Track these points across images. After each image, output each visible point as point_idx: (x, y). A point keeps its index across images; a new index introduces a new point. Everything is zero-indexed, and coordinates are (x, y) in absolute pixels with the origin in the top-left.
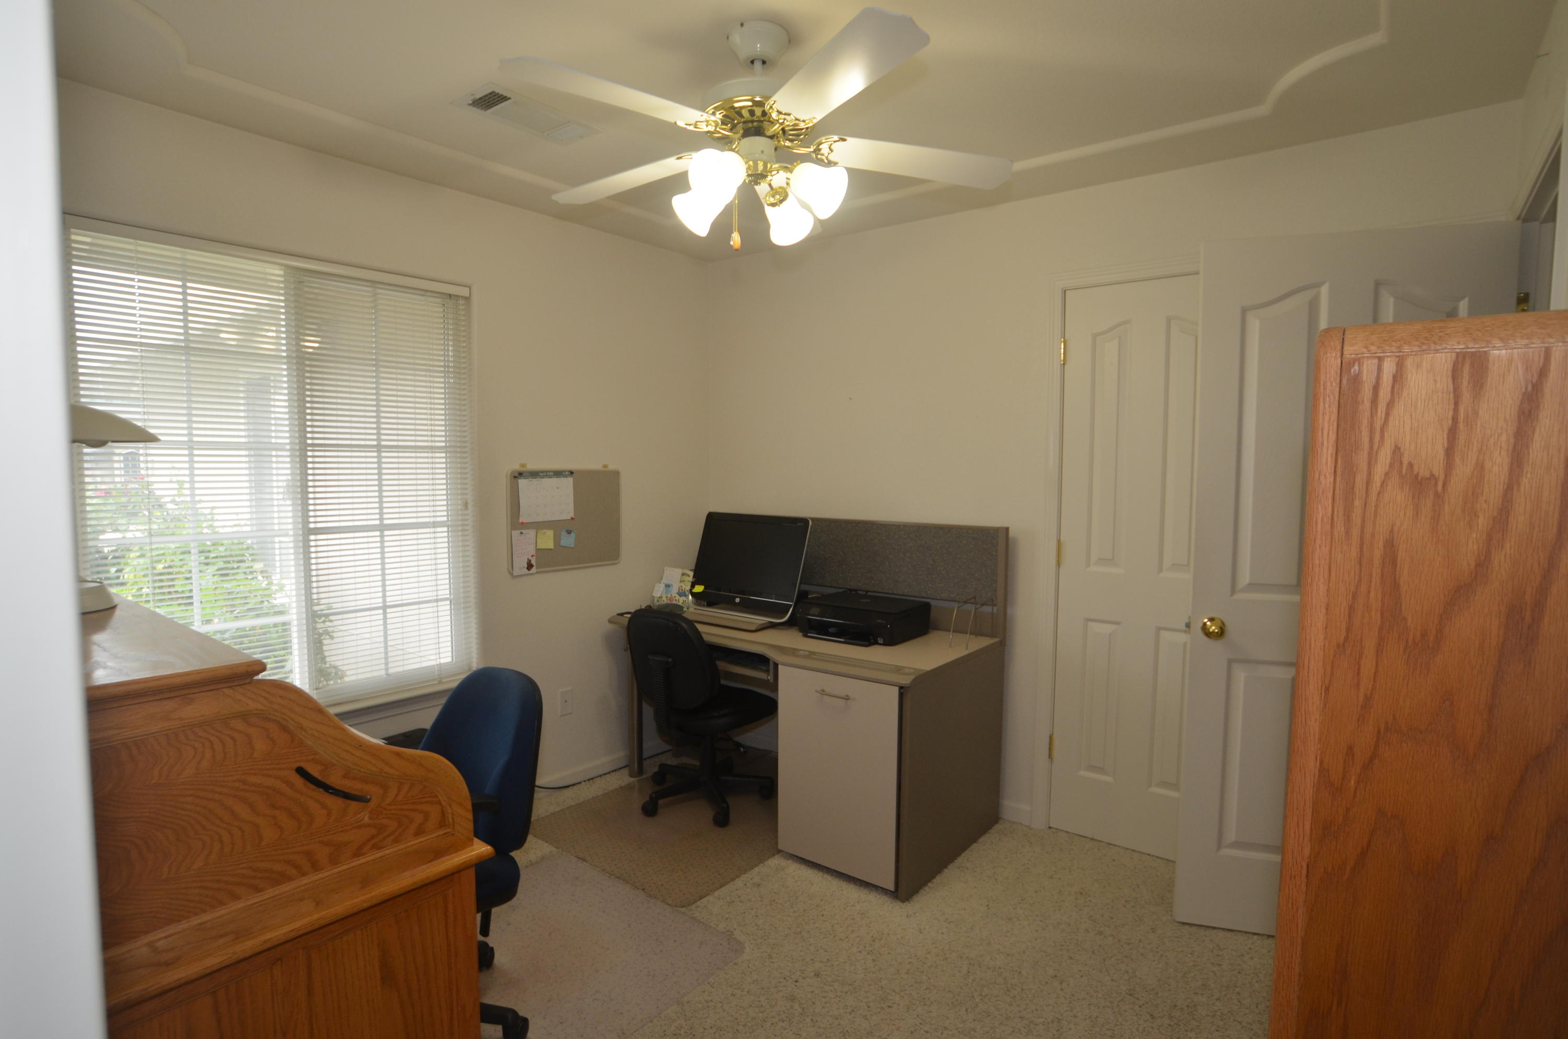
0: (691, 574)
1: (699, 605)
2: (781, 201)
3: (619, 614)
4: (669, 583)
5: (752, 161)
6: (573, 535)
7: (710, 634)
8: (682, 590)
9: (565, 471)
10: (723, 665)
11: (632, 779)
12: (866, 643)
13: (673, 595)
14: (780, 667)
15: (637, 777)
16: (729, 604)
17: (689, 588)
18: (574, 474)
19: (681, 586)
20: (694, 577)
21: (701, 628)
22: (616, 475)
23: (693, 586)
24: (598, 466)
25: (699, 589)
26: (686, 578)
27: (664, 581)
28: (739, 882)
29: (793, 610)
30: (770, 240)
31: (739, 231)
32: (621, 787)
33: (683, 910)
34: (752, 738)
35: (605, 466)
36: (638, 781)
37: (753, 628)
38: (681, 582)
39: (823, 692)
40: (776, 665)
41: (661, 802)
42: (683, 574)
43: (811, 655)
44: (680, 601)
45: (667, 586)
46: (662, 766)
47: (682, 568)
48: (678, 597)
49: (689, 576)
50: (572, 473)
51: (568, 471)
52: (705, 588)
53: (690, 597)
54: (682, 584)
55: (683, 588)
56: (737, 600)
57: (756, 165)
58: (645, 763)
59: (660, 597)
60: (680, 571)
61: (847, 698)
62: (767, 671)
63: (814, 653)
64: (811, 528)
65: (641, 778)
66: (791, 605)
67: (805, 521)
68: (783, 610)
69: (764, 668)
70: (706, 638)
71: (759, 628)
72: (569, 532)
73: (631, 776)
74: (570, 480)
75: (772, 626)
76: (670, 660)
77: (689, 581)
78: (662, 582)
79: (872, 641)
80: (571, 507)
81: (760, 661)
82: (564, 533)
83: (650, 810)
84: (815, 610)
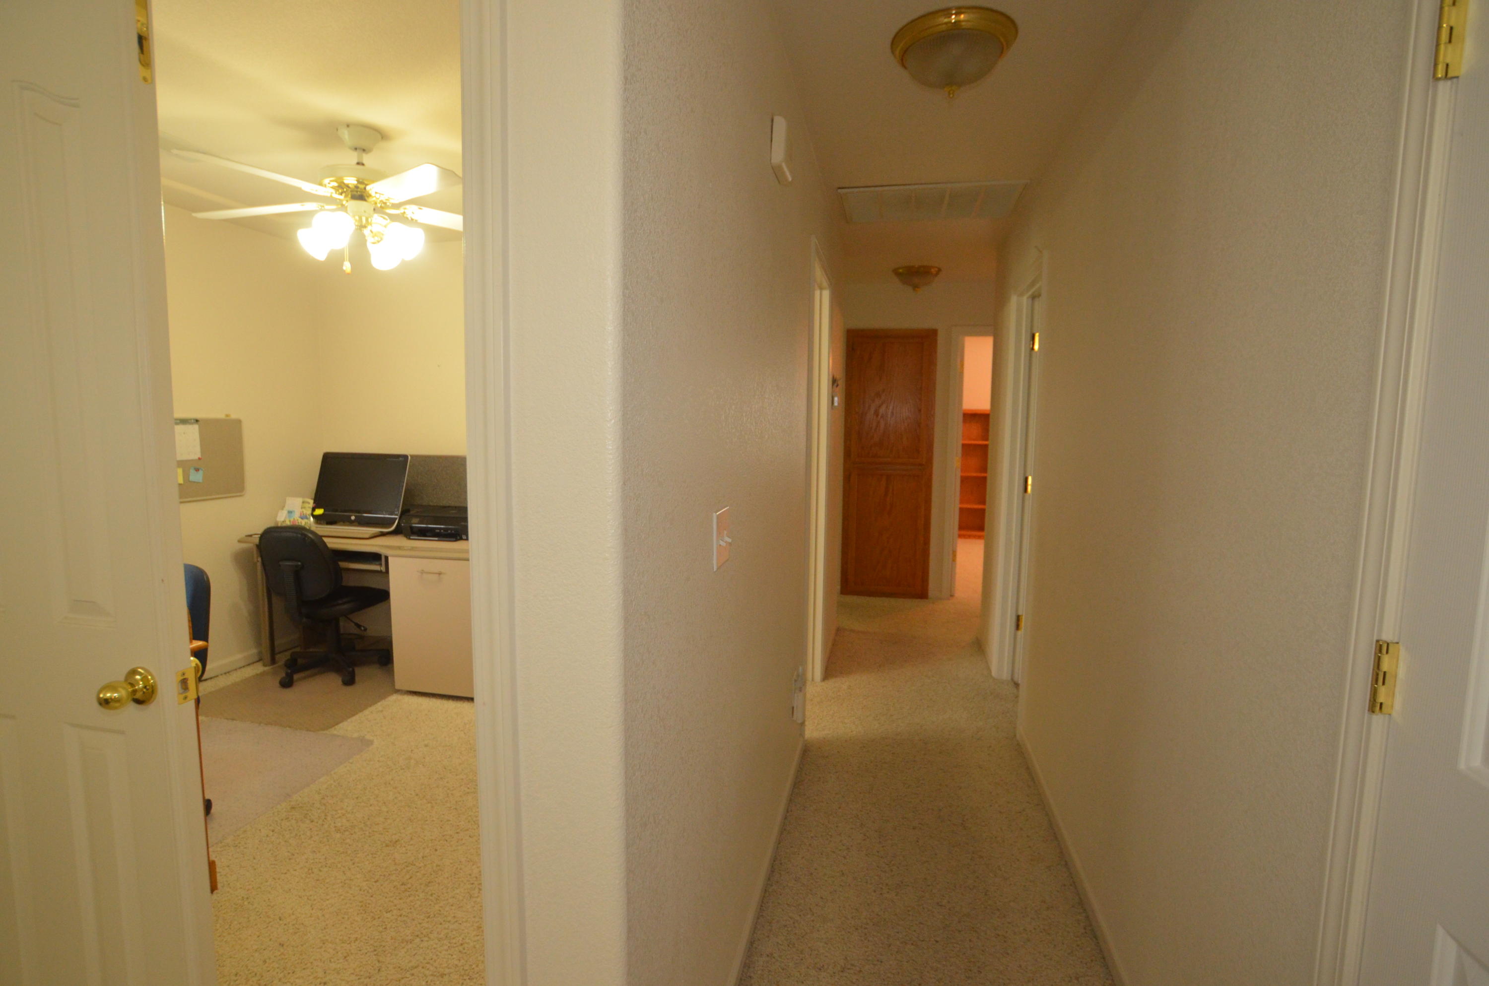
0: (312, 502)
1: (320, 524)
2: (379, 242)
3: (246, 536)
4: (291, 509)
5: (359, 216)
6: (201, 472)
7: (333, 544)
8: (304, 514)
9: (191, 419)
10: (343, 564)
11: (266, 668)
12: (455, 539)
13: (296, 519)
14: (389, 558)
15: (271, 666)
16: (347, 521)
17: (309, 512)
18: (199, 423)
19: (303, 512)
20: (314, 503)
21: (325, 540)
22: (239, 422)
23: (314, 509)
24: (221, 416)
25: (319, 512)
26: (307, 505)
27: (287, 508)
28: (366, 712)
29: (398, 522)
30: (371, 265)
31: (350, 261)
32: (257, 675)
33: (325, 732)
34: (368, 618)
35: (227, 416)
36: (272, 668)
37: (367, 536)
38: (302, 508)
39: (422, 572)
40: (387, 558)
41: (296, 677)
42: (303, 502)
43: (413, 549)
44: (303, 523)
45: (290, 512)
46: (292, 654)
47: (303, 497)
48: (300, 520)
49: (309, 503)
50: (197, 421)
51: (194, 419)
52: (325, 511)
53: (312, 519)
54: (304, 510)
55: (304, 512)
56: (353, 518)
57: (361, 219)
58: (277, 657)
59: (283, 522)
60: (300, 500)
61: (440, 574)
62: (381, 565)
63: (416, 548)
64: (410, 462)
65: (274, 666)
66: (396, 519)
67: (405, 457)
68: (390, 522)
69: (377, 563)
70: (329, 545)
71: (373, 535)
72: (197, 470)
73: (265, 665)
74: (196, 427)
75: (383, 534)
76: (299, 563)
77: (309, 507)
78: (285, 509)
79: (458, 538)
80: (198, 449)
81: (375, 557)
82: (192, 471)
83: (287, 683)
84: (415, 520)
